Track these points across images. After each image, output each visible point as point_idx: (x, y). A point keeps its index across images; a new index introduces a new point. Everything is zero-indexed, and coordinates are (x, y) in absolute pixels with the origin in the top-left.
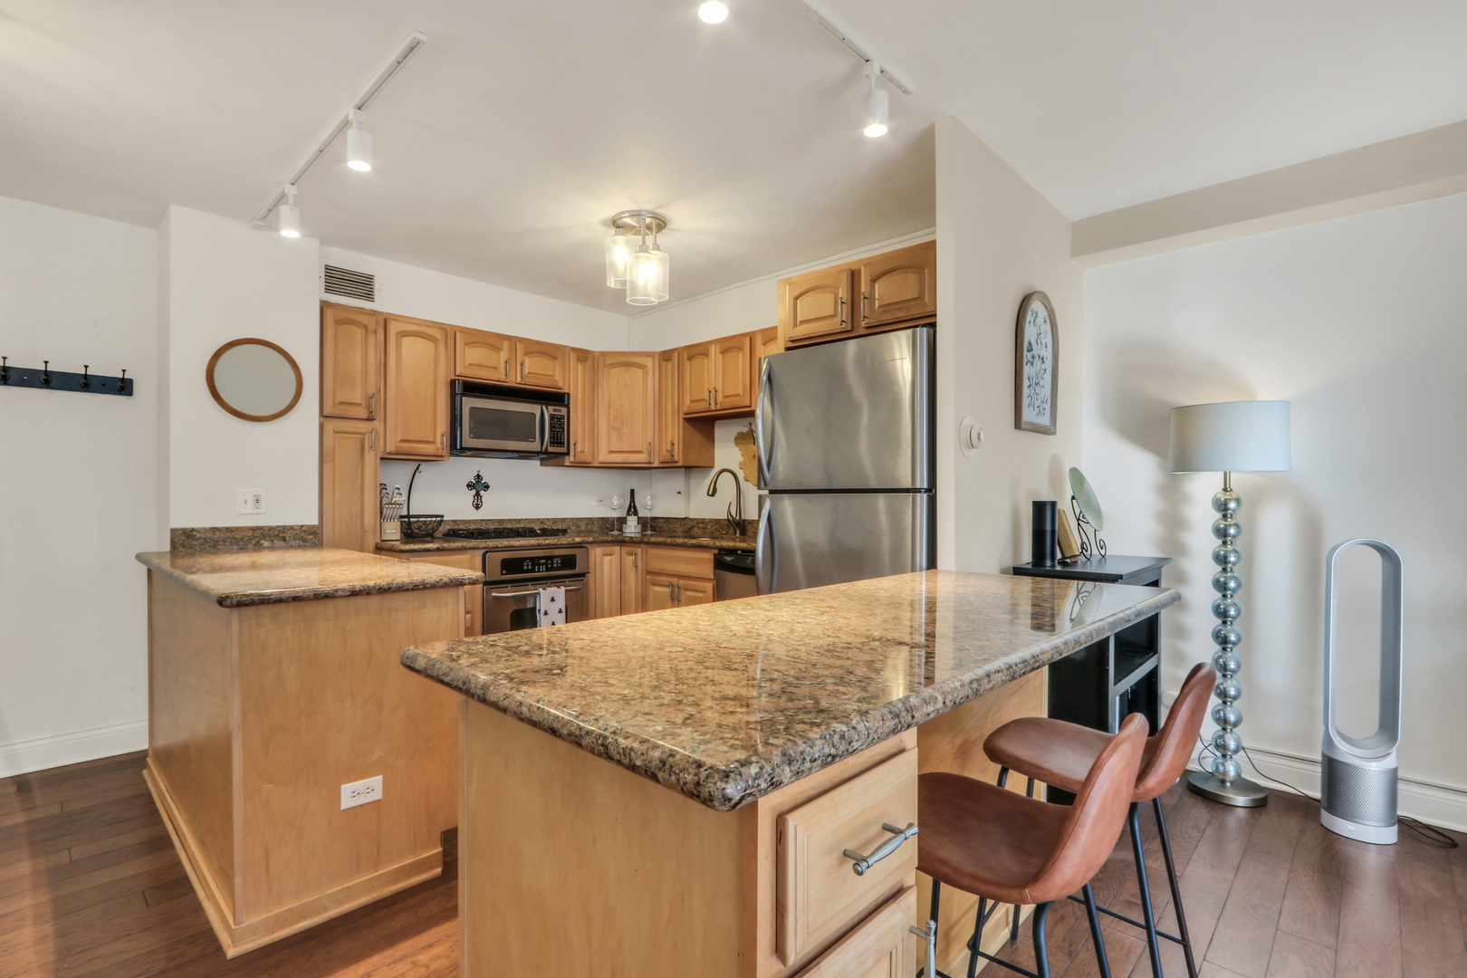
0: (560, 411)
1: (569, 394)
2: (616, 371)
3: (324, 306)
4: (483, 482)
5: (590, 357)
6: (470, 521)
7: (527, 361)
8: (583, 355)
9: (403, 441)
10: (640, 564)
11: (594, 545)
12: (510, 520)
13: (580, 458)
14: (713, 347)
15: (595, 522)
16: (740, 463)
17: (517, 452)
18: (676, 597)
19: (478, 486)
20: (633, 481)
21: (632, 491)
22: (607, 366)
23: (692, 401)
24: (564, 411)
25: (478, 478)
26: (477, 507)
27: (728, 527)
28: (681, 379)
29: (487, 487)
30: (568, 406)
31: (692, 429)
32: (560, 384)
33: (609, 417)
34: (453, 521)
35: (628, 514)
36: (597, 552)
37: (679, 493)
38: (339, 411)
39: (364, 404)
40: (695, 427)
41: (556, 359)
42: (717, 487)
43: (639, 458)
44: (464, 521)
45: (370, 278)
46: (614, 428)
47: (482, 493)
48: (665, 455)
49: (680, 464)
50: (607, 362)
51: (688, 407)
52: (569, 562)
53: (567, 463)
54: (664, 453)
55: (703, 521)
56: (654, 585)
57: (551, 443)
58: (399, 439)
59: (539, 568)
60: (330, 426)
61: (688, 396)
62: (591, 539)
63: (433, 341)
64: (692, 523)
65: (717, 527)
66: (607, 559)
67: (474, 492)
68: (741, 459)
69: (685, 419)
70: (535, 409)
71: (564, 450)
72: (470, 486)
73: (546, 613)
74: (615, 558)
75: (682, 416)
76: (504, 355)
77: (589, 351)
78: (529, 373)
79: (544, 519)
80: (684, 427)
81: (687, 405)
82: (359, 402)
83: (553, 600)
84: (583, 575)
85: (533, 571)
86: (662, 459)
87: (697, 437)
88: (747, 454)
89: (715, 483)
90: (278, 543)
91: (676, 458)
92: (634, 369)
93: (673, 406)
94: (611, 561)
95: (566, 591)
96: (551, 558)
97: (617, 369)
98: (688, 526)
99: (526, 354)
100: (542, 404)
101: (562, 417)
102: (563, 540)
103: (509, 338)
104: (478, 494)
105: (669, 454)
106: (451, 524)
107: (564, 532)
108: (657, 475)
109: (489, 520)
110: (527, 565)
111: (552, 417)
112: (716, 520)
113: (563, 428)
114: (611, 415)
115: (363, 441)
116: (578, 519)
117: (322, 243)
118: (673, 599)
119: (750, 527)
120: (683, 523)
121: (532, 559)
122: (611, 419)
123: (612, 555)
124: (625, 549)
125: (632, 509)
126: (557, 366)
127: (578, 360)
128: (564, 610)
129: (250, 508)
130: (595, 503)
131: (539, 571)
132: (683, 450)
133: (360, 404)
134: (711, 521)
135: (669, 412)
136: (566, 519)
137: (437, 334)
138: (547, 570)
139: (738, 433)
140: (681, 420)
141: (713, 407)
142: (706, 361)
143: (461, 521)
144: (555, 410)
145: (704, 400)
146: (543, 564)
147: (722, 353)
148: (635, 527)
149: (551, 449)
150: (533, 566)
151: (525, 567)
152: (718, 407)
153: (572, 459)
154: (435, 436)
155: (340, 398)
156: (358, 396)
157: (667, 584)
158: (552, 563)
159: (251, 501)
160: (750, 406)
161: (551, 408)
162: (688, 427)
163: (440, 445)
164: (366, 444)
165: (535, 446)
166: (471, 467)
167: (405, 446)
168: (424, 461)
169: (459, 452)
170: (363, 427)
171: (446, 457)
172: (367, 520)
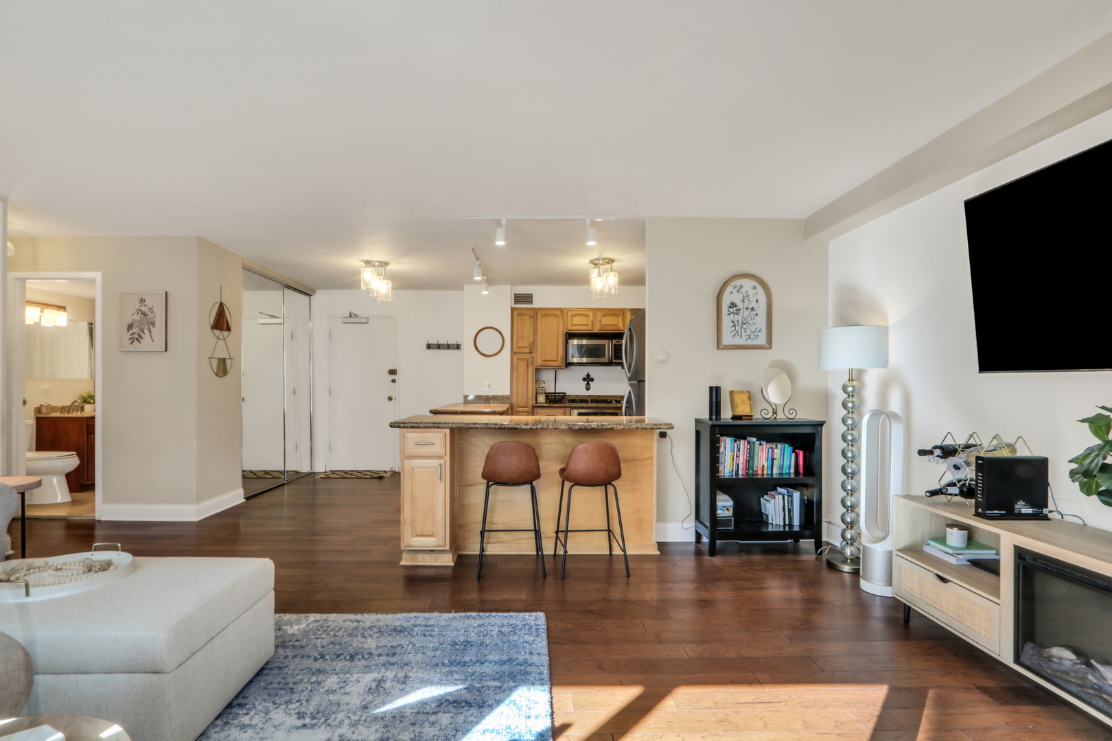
0: (617, 342)
1: (621, 334)
3: (513, 309)
4: (590, 377)
6: (584, 395)
7: (603, 319)
9: (544, 361)
17: (598, 363)
19: (588, 379)
24: (621, 342)
26: (588, 389)
29: (592, 380)
30: (622, 340)
32: (621, 329)
34: (574, 395)
38: (519, 350)
39: (528, 347)
41: (619, 316)
44: (581, 395)
45: (532, 295)
47: (590, 383)
57: (615, 358)
58: (542, 360)
60: (515, 357)
63: (557, 317)
67: (586, 382)
70: (605, 342)
71: (621, 361)
72: (584, 379)
76: (591, 317)
78: (604, 325)
90: (495, 402)
99: (602, 316)
100: (609, 339)
101: (618, 345)
102: (611, 405)
103: (594, 309)
104: (588, 384)
107: (611, 402)
109: (593, 395)
111: (615, 345)
113: (619, 351)
115: (528, 362)
117: (512, 285)
126: (620, 320)
129: (487, 388)
137: (559, 313)
143: (578, 396)
149: (614, 361)
154: (558, 358)
155: (520, 345)
156: (526, 344)
159: (487, 386)
161: (614, 341)
163: (560, 361)
164: (529, 363)
165: (606, 360)
166: (584, 371)
167: (545, 363)
168: (556, 369)
169: (569, 365)
170: (528, 356)
171: (564, 367)
172: (530, 394)
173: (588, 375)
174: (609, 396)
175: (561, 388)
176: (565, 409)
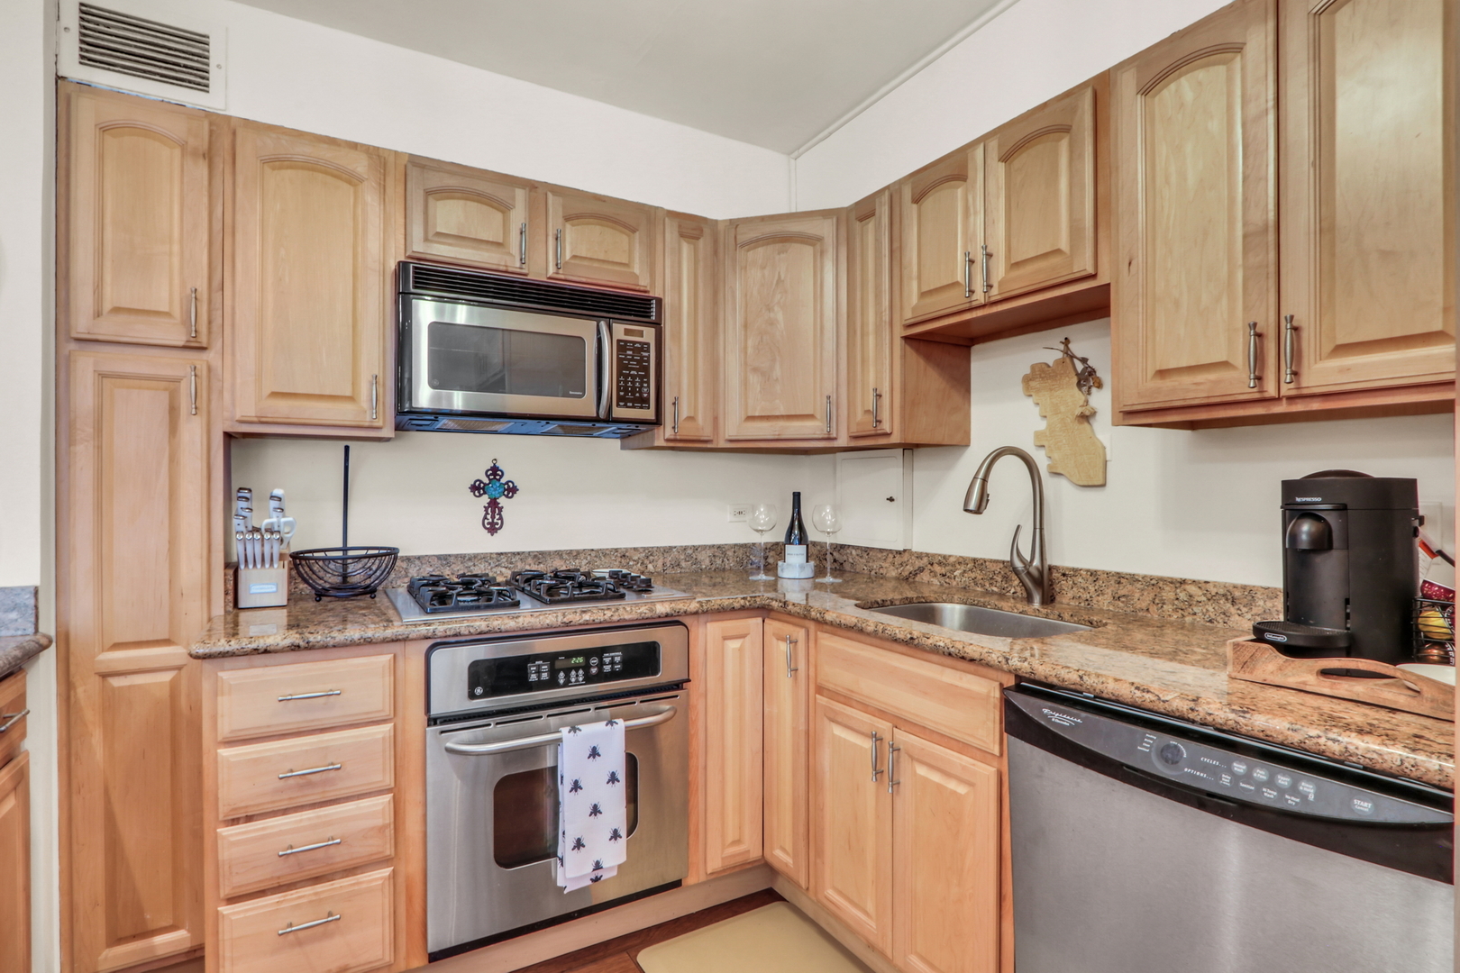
0: (641, 334)
1: (659, 301)
2: (760, 253)
3: (65, 93)
4: (503, 480)
5: (707, 231)
6: (476, 556)
7: (570, 233)
8: (692, 227)
9: (275, 394)
10: (802, 666)
11: (702, 618)
12: (559, 554)
13: (687, 431)
14: (979, 151)
15: (730, 553)
16: (1038, 435)
17: (548, 418)
18: (887, 766)
19: (494, 488)
20: (802, 475)
21: (797, 496)
22: (742, 246)
23: (923, 295)
24: (649, 335)
25: (495, 474)
26: (493, 529)
27: (1006, 578)
28: (896, 252)
29: (511, 490)
30: (657, 325)
31: (922, 362)
32: (644, 282)
33: (746, 348)
34: (439, 557)
35: (789, 541)
36: (708, 634)
37: (891, 499)
38: (106, 329)
39: (177, 312)
40: (928, 358)
41: (634, 231)
42: (989, 490)
43: (810, 429)
44: (463, 557)
45: (202, 40)
46: (755, 370)
47: (502, 501)
48: (862, 422)
49: (895, 439)
50: (741, 238)
51: (914, 309)
52: (642, 659)
53: (660, 442)
54: (860, 416)
55: (943, 560)
56: (833, 720)
57: (620, 399)
58: (267, 391)
59: (567, 676)
60: (86, 365)
61: (915, 284)
62: (693, 606)
63: (350, 183)
64: (918, 563)
65: (978, 574)
66: (733, 645)
67: (485, 499)
68: (1042, 425)
69: (907, 339)
70: (583, 328)
71: (649, 414)
72: (477, 488)
73: (576, 787)
74: (751, 645)
75: (899, 332)
76: (518, 216)
77: (705, 220)
78: (574, 257)
79: (627, 550)
80: (904, 357)
81: (912, 304)
82: (165, 308)
83: (594, 753)
84: (678, 685)
85: (552, 683)
86: (855, 430)
87: (932, 380)
88: (1057, 412)
89: (985, 480)
91: (886, 427)
92: (796, 247)
93: (878, 313)
94: (741, 650)
95: (630, 732)
96: (599, 652)
97: (760, 250)
98: (909, 568)
99: (567, 219)
100: (599, 319)
101: (644, 347)
103: (531, 186)
104: (493, 505)
105: (870, 418)
106: (436, 563)
108: (846, 464)
109: (514, 554)
110: (539, 672)
111: (622, 346)
112: (975, 560)
113: (647, 369)
114: (750, 343)
115: (173, 394)
116: (695, 548)
118: (878, 772)
119: (1065, 584)
120: (898, 560)
121: (551, 658)
122: (750, 350)
123: (743, 636)
124: (773, 626)
125: (797, 531)
126: (637, 246)
127: (682, 235)
128: (622, 775)
130: (729, 517)
131: (568, 683)
132: (903, 408)
133: (168, 314)
134: (962, 561)
135: (871, 327)
136: (671, 548)
137: (360, 165)
138: (589, 679)
139: (1033, 367)
140: (898, 342)
141: (979, 297)
142: (960, 192)
143: (456, 556)
144: (627, 332)
145: (956, 284)
146: (577, 668)
147: (1006, 158)
148: (802, 567)
149: (619, 412)
150: (554, 673)
151: (533, 677)
152: (995, 293)
153: (669, 433)
154: (355, 383)
155: (117, 299)
156: (161, 295)
157: (865, 729)
158: (601, 664)
160: (1093, 276)
161: (619, 329)
162: (912, 355)
163: (372, 407)
164: (185, 404)
165: (584, 405)
166: (478, 450)
167: (283, 409)
168: (347, 441)
169: (409, 419)
170: (176, 365)
171: (388, 432)
172: (192, 568)
173: (495, 471)
174: (576, 554)
175: (369, 530)
176: (397, 647)
